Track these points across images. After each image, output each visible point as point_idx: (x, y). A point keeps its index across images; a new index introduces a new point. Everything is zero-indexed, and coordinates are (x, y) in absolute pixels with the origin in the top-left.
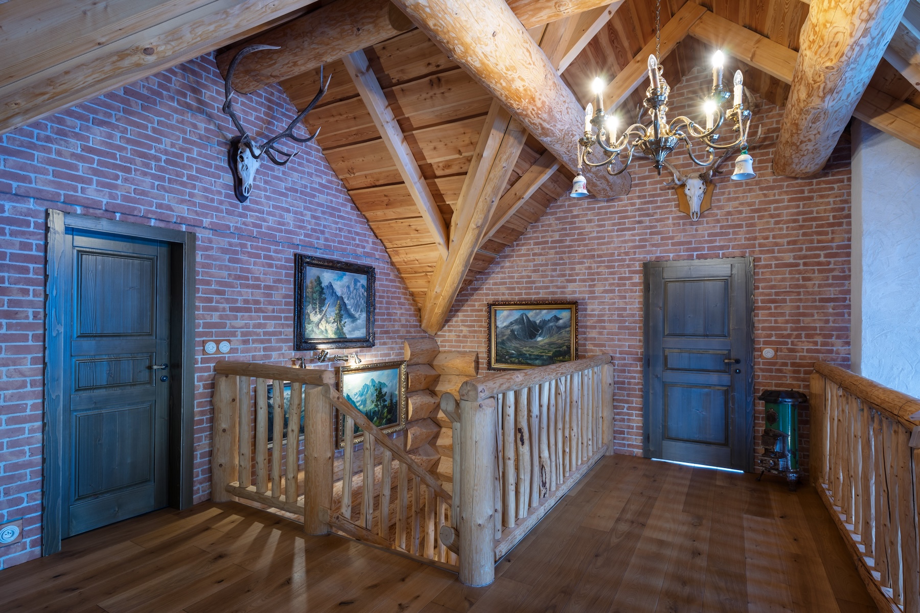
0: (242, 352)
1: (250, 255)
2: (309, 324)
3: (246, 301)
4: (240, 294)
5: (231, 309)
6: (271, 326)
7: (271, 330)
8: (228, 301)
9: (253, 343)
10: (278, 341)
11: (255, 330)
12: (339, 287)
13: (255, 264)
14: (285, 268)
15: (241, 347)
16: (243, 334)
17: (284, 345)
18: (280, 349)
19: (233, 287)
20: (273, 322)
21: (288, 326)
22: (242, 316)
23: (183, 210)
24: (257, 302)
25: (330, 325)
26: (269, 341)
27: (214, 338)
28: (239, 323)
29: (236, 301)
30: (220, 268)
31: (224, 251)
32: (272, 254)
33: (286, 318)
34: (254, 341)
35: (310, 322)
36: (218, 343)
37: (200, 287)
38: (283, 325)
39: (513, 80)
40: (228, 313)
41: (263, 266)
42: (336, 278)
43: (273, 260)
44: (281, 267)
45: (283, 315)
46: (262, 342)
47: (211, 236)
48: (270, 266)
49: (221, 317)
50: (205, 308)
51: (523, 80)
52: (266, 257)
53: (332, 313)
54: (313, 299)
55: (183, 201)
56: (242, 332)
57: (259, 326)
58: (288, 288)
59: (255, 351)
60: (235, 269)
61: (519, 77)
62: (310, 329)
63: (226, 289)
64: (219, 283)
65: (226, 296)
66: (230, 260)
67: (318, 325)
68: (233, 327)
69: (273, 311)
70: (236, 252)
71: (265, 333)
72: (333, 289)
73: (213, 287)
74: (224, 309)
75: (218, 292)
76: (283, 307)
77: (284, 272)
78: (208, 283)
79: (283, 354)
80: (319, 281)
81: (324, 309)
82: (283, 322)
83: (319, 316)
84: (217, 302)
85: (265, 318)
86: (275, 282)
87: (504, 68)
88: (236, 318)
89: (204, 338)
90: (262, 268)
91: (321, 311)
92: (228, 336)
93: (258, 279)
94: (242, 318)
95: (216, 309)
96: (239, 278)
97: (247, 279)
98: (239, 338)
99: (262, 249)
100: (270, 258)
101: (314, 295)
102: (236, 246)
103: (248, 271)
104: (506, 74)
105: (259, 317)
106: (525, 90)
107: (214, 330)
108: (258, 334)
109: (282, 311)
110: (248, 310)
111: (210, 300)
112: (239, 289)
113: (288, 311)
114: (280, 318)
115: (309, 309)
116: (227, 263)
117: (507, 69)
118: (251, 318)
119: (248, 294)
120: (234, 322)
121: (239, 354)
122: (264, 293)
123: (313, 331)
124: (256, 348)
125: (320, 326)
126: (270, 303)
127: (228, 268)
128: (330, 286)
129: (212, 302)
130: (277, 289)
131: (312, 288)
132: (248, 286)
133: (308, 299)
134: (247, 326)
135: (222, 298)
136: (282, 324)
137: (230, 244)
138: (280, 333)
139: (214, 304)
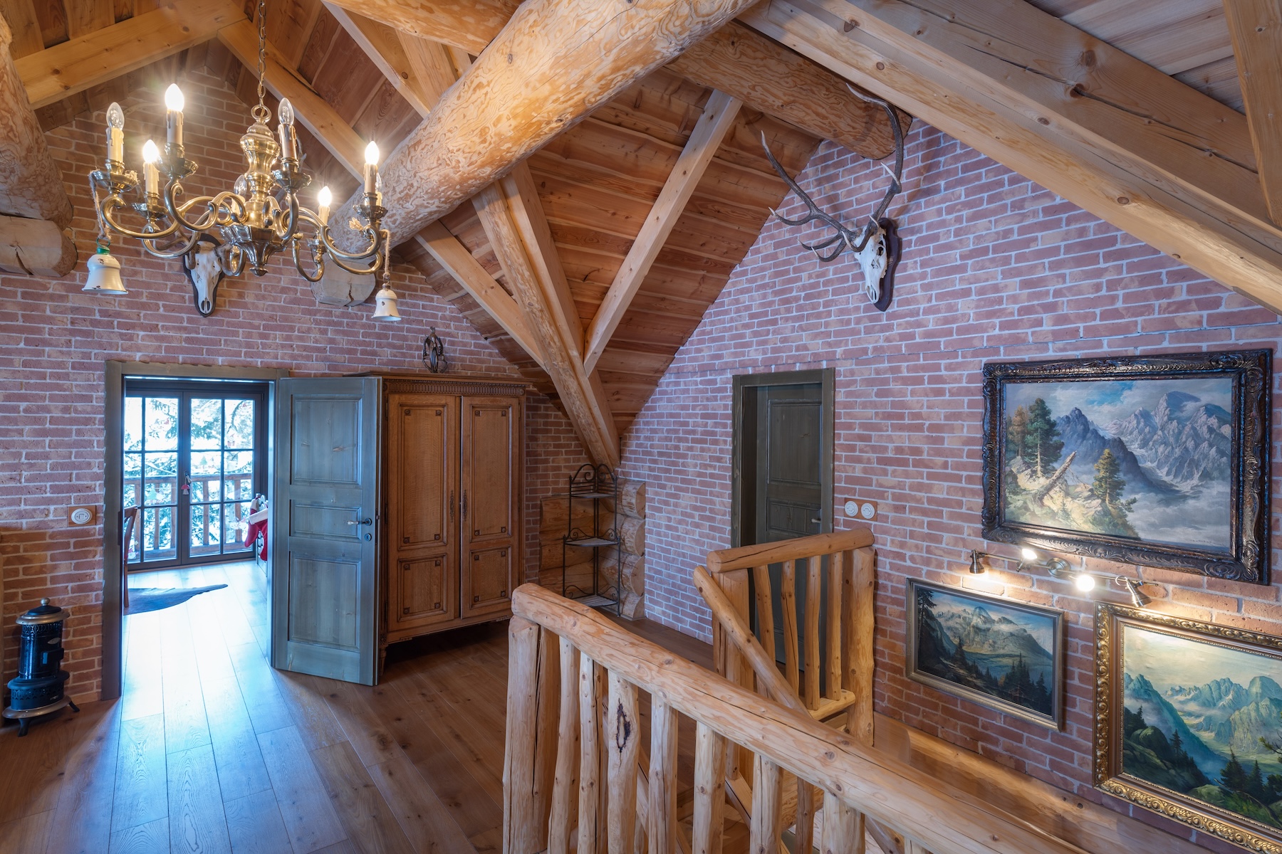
0: (894, 522)
1: (906, 381)
2: (1016, 493)
3: (899, 450)
4: (890, 439)
5: (880, 461)
6: (941, 490)
7: (941, 496)
8: (874, 449)
9: (910, 512)
10: (953, 516)
11: (913, 493)
12: (1104, 419)
13: (913, 393)
14: (968, 392)
15: (891, 515)
16: (896, 497)
17: (966, 525)
18: (957, 530)
19: (881, 430)
20: (946, 484)
21: (973, 493)
22: (894, 471)
23: (818, 346)
24: (917, 451)
25: (1079, 502)
26: (939, 514)
27: (857, 497)
28: (890, 480)
29: (885, 449)
30: (864, 406)
31: (871, 382)
32: (943, 373)
33: (970, 479)
34: (912, 510)
35: (1017, 490)
36: (860, 504)
37: (842, 432)
38: (963, 491)
39: (499, 135)
40: (875, 465)
41: (927, 395)
42: (1096, 397)
43: (945, 382)
44: (960, 392)
45: (965, 473)
46: (924, 512)
47: (854, 367)
48: (940, 392)
49: (865, 471)
50: (848, 459)
51: (499, 120)
52: (932, 380)
53: (1084, 477)
54: (1025, 446)
55: (816, 336)
56: (893, 494)
57: (920, 487)
58: (971, 428)
59: (914, 526)
60: (884, 405)
61: (495, 125)
62: (1020, 503)
63: (873, 433)
64: (863, 426)
65: (873, 443)
66: (878, 395)
67: (1039, 498)
68: (881, 486)
69: (945, 465)
70: (886, 382)
71: (930, 500)
72: (1086, 423)
73: (856, 431)
74: (869, 461)
75: (861, 438)
76: (965, 459)
77: (966, 399)
78: (849, 426)
79: (963, 539)
80: (1041, 409)
81: (1059, 467)
82: (963, 484)
83: (1042, 481)
84: (861, 451)
85: (930, 476)
86: (947, 417)
87: (482, 145)
88: (885, 473)
89: (846, 496)
90: (926, 399)
91: (1046, 472)
92: (875, 497)
93: (917, 416)
94: (894, 473)
95: (859, 460)
96: (888, 416)
97: (901, 417)
98: (890, 501)
99: (924, 368)
100: (939, 380)
101: (1029, 438)
102: (884, 373)
103: (903, 405)
104: (490, 144)
105: (920, 475)
106: (515, 117)
107: (857, 487)
108: (919, 501)
109: (963, 467)
110: (904, 463)
111: (852, 448)
112: (889, 433)
113: (973, 467)
114: (958, 479)
115: (1016, 464)
116: (875, 399)
117: (484, 141)
118: (907, 475)
119: (905, 439)
120: (882, 479)
121: (889, 525)
122: (927, 436)
123: (1027, 509)
124: (914, 520)
125: (1047, 501)
126: (939, 453)
127: (874, 405)
128: (1079, 416)
129: (854, 451)
130: (952, 429)
131: (1023, 424)
132: (901, 428)
133: (1011, 446)
134: (901, 486)
135: (866, 446)
136: (961, 489)
137: (878, 372)
138: (960, 504)
139: (857, 453)
